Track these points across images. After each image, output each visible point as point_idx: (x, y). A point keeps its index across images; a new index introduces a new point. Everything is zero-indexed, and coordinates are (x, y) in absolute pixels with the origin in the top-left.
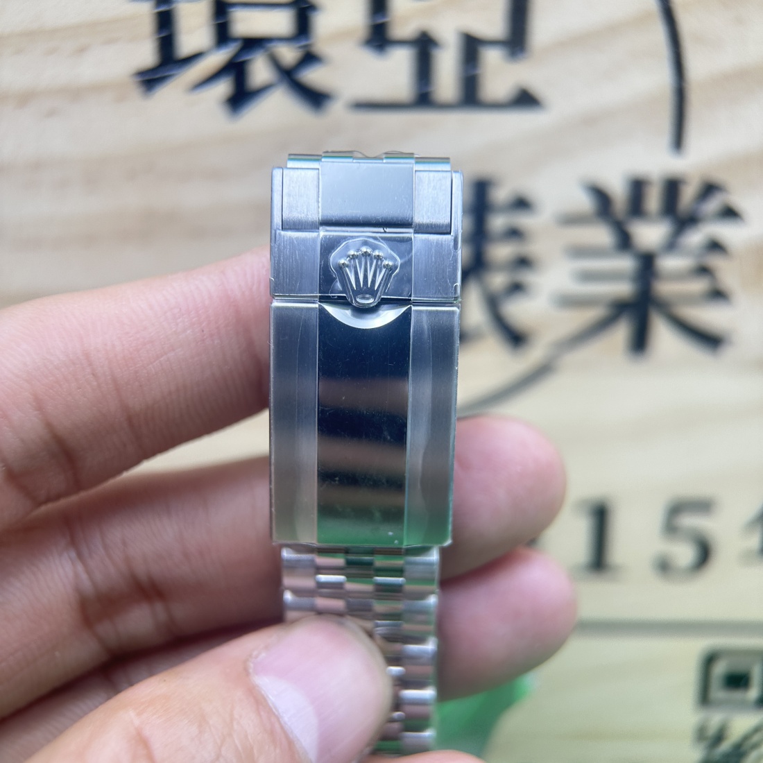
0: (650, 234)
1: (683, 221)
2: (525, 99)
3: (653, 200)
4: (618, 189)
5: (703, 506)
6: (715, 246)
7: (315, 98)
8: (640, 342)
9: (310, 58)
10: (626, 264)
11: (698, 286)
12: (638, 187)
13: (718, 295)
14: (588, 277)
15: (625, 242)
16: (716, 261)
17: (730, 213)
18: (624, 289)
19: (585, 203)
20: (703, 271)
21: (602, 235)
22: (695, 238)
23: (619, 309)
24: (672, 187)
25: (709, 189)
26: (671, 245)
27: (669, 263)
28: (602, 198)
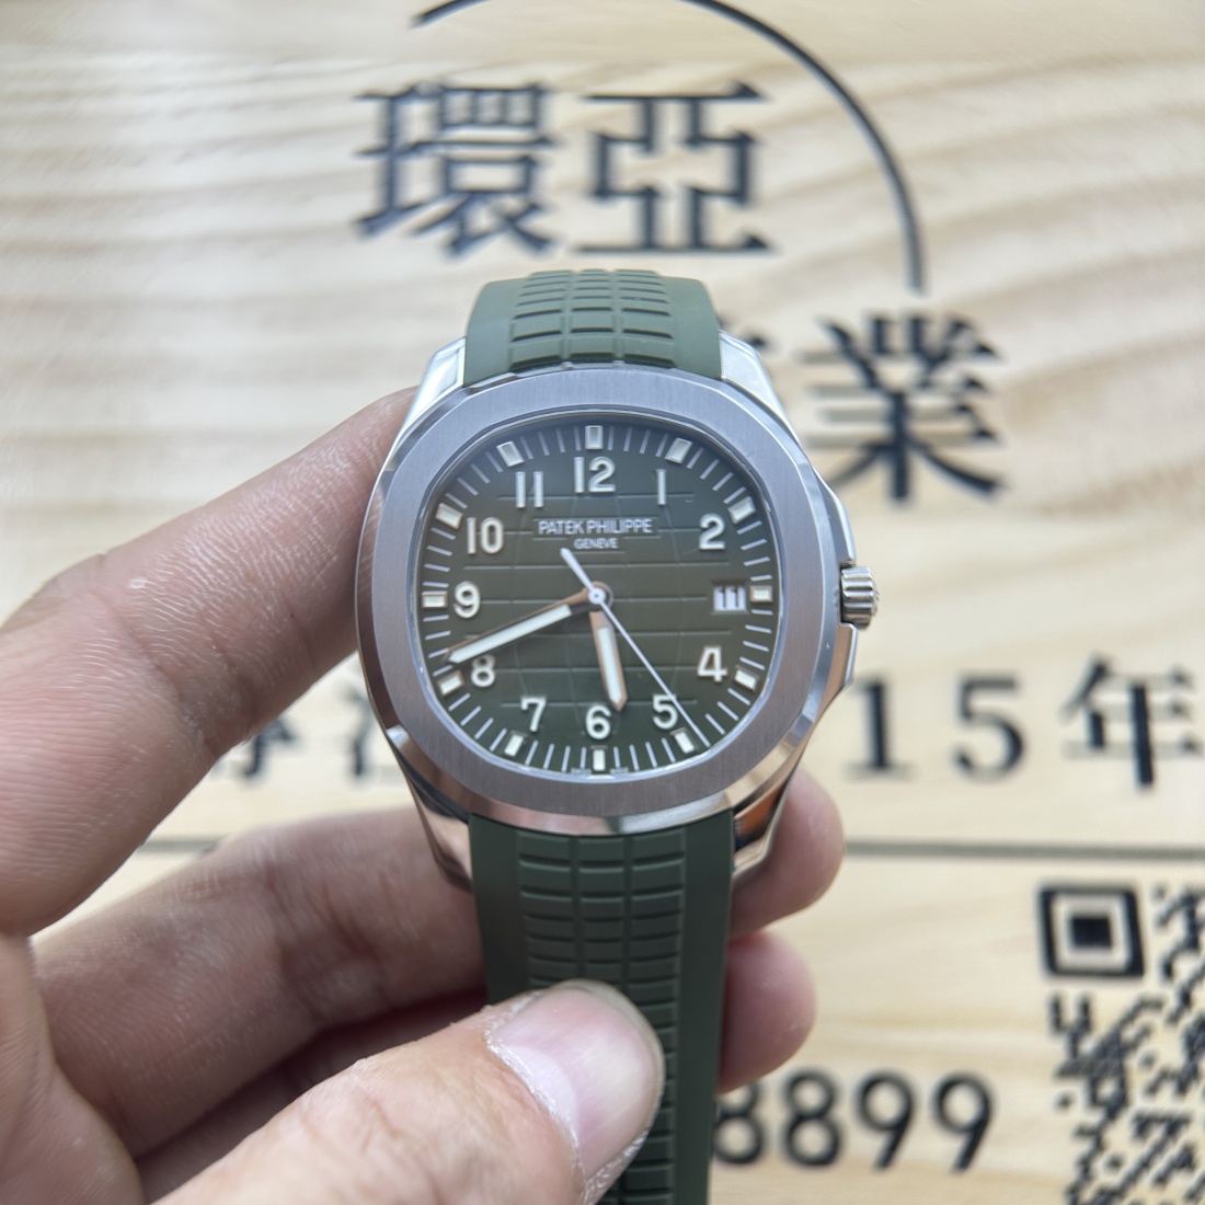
0: (899, 372)
1: (934, 359)
2: (754, 244)
3: (898, 338)
4: (859, 327)
5: (1005, 684)
6: (973, 384)
7: (537, 242)
8: (901, 488)
9: (533, 208)
10: (876, 403)
11: (959, 425)
12: (880, 325)
13: (984, 434)
14: (836, 416)
15: (872, 381)
16: (975, 399)
17: (984, 350)
18: (877, 430)
19: (825, 341)
20: (963, 409)
21: (847, 374)
22: (950, 375)
23: (875, 451)
24: (917, 324)
25: (958, 326)
26: (925, 385)
27: (923, 402)
28: (842, 334)
